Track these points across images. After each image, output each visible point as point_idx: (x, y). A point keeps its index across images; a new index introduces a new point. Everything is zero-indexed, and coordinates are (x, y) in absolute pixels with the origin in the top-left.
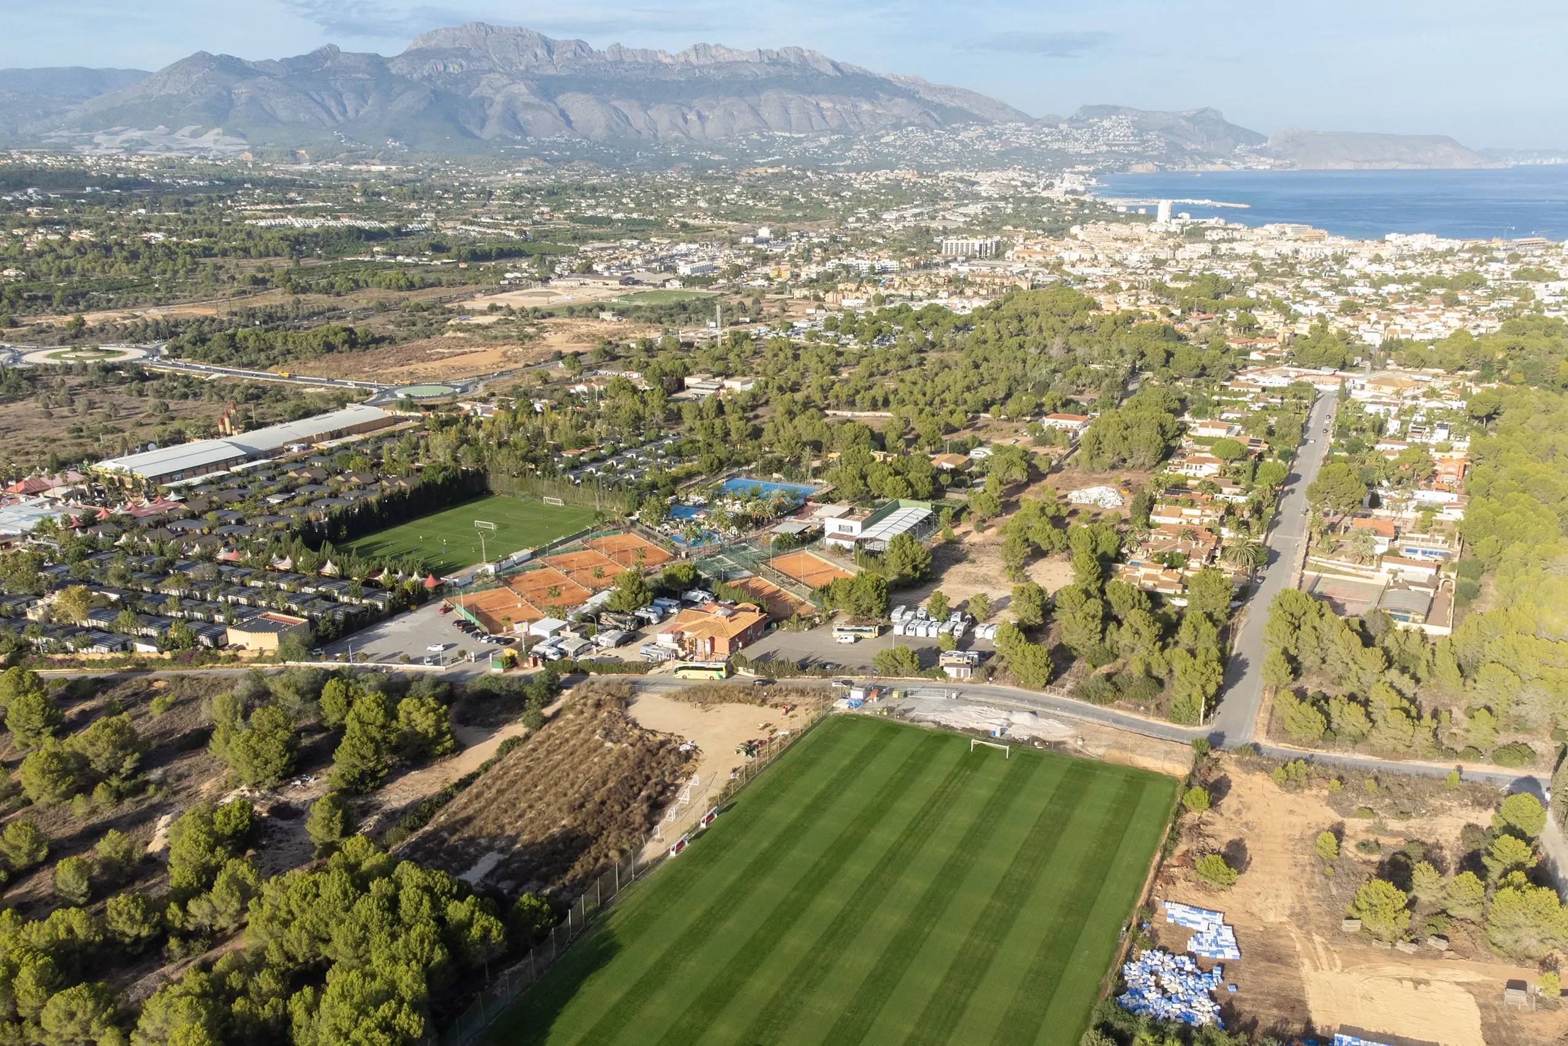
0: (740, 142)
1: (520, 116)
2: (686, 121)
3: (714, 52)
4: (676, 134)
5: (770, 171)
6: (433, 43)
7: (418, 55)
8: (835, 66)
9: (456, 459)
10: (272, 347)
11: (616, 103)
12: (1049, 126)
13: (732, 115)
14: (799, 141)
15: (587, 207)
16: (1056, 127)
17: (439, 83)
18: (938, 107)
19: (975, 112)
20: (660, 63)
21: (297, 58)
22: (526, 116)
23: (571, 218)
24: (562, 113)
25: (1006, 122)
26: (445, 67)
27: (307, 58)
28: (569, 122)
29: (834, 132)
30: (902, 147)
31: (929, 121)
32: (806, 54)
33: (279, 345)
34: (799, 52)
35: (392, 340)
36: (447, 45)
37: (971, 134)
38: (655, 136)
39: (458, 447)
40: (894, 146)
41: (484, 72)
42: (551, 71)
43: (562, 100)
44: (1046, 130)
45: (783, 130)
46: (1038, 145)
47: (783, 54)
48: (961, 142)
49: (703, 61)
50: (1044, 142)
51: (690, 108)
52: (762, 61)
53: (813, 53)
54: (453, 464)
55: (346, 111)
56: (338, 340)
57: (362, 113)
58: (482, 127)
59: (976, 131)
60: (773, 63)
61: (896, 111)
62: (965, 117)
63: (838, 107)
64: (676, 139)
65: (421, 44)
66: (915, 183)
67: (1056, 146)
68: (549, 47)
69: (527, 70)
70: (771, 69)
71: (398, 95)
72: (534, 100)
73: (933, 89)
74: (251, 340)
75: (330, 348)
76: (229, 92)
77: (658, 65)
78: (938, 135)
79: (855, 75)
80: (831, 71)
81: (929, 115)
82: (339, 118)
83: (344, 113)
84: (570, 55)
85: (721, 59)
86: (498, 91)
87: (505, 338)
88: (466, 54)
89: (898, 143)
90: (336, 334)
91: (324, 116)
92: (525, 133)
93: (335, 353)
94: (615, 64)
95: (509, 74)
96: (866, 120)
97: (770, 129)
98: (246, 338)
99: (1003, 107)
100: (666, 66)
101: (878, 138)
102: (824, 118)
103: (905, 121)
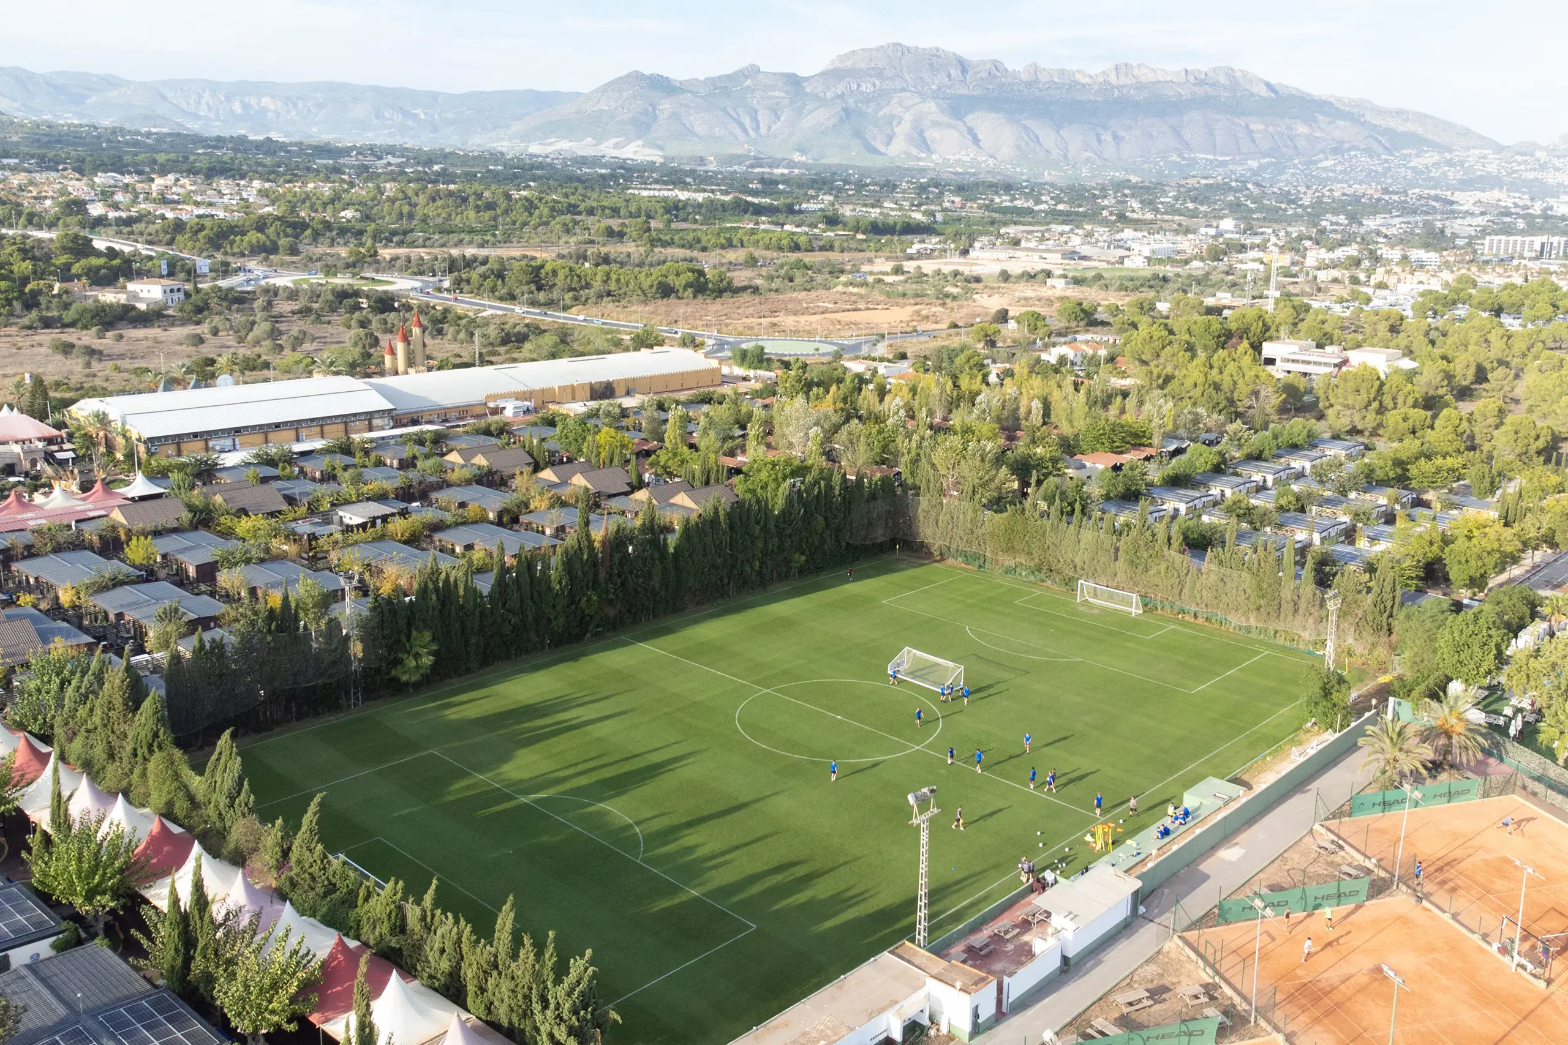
0: (1157, 163)
1: (927, 134)
2: (1100, 142)
3: (1136, 72)
4: (1088, 154)
5: (1203, 182)
6: (849, 64)
7: (833, 75)
8: (1268, 85)
9: (830, 455)
10: (588, 286)
11: (1026, 122)
12: (1523, 154)
13: (1150, 136)
14: (1223, 164)
15: (1002, 200)
16: (1532, 155)
17: (851, 101)
18: (1388, 132)
19: (1430, 137)
20: (1077, 83)
21: (720, 77)
22: (932, 134)
23: (987, 207)
24: (971, 131)
25: (1468, 149)
26: (859, 86)
27: (729, 77)
28: (976, 141)
29: (1264, 156)
30: (1344, 172)
31: (1375, 146)
32: (1238, 74)
33: (597, 284)
34: (1230, 72)
35: (756, 290)
36: (863, 65)
37: (1426, 161)
38: (1065, 157)
39: (837, 428)
40: (1334, 171)
41: (895, 91)
42: (963, 91)
43: (970, 119)
44: (1519, 158)
45: (1205, 152)
46: (1509, 174)
47: (1211, 74)
48: (1414, 169)
49: (1123, 81)
50: (1515, 172)
51: (1105, 128)
52: (1187, 81)
53: (1245, 73)
54: (823, 462)
55: (758, 127)
56: (678, 282)
57: (774, 128)
58: (888, 144)
59: (1431, 158)
60: (1200, 83)
61: (1337, 134)
62: (1419, 142)
63: (1271, 129)
64: (1088, 160)
65: (838, 64)
66: (1379, 200)
67: (1531, 175)
68: (963, 66)
69: (939, 88)
70: (1197, 89)
71: (810, 112)
72: (944, 119)
73: (1380, 112)
74: (561, 275)
75: (666, 291)
76: (654, 109)
77: (1074, 86)
78: (1386, 161)
79: (1292, 96)
80: (1264, 92)
81: (1376, 140)
82: (752, 133)
83: (757, 128)
84: (984, 75)
85: (1143, 79)
86: (907, 109)
87: (917, 296)
88: (880, 74)
89: (1339, 168)
90: (678, 275)
91: (738, 131)
92: (929, 150)
93: (672, 300)
94: (1030, 84)
95: (920, 93)
96: (1301, 143)
97: (1191, 151)
98: (555, 272)
99: (1467, 133)
100: (1084, 85)
101: (1316, 162)
102: (1253, 141)
103: (1347, 146)
